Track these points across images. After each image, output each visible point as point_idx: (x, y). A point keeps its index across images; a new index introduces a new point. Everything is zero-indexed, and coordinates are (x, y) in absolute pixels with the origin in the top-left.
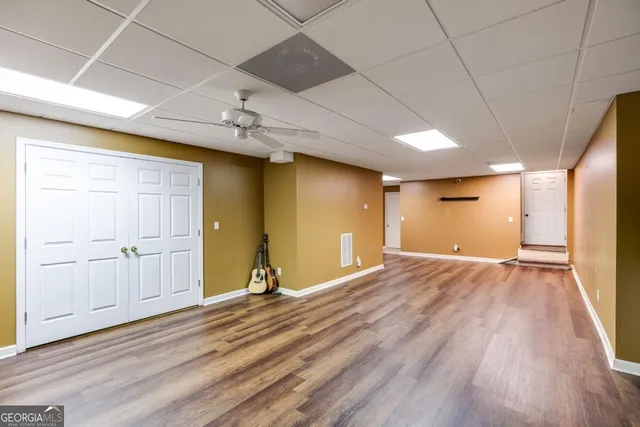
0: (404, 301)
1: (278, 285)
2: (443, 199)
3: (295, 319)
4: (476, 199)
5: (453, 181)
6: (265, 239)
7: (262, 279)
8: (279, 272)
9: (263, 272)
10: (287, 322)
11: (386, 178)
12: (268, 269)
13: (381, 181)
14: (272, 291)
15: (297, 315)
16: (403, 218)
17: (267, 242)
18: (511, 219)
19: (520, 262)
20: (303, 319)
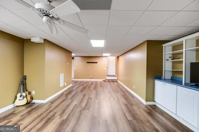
0: (88, 96)
1: (33, 99)
2: (88, 62)
3: (51, 114)
4: (97, 63)
5: (91, 57)
6: (25, 78)
7: (24, 98)
8: (33, 93)
9: (24, 94)
10: (49, 116)
11: (73, 55)
12: (27, 92)
13: (72, 55)
14: (29, 103)
15: (51, 112)
16: (75, 68)
17: (26, 79)
18: (105, 69)
19: (108, 80)
20: (56, 113)
